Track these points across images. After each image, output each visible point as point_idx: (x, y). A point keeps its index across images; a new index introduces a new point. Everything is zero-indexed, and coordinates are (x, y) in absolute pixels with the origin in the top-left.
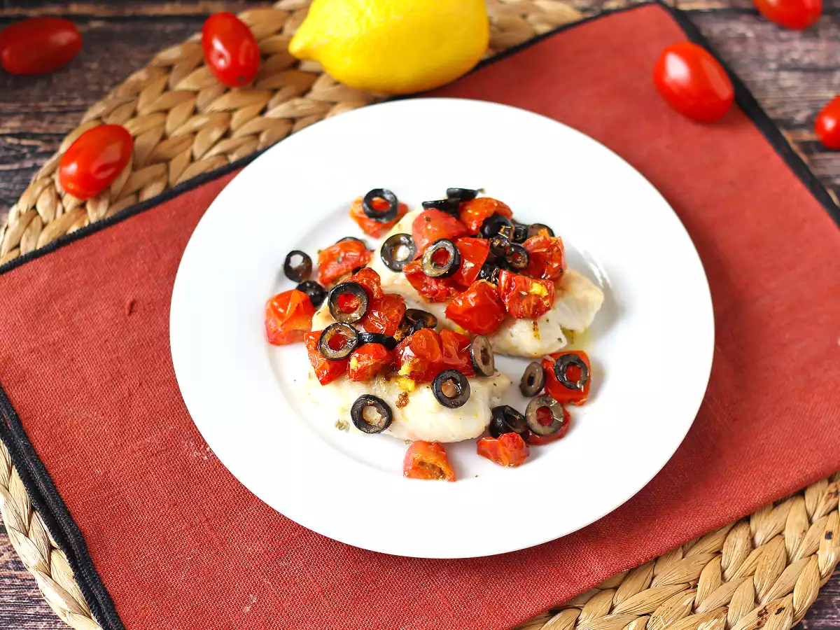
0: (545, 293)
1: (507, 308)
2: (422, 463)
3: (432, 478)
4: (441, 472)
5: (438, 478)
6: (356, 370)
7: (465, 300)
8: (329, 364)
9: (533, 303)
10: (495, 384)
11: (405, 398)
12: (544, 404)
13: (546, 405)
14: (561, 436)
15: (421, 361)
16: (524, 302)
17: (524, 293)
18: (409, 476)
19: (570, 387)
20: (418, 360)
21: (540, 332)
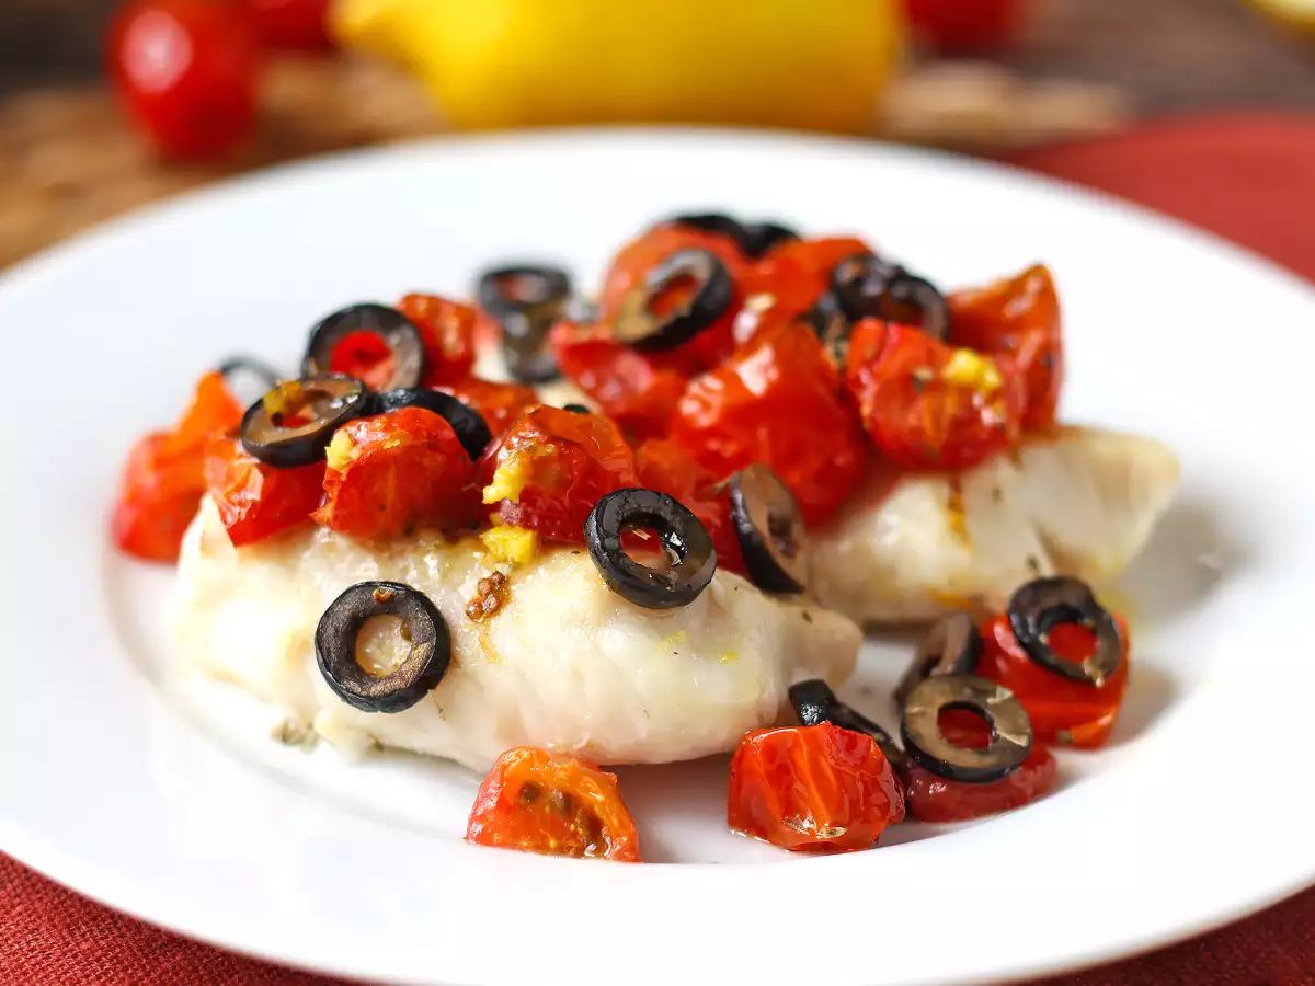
0: (992, 378)
1: (866, 410)
2: (532, 792)
3: (561, 850)
4: (594, 828)
5: (579, 853)
6: (344, 472)
7: (734, 382)
8: (265, 473)
9: (951, 406)
10: (806, 617)
11: (498, 590)
12: (966, 695)
13: (975, 701)
14: (1015, 800)
15: (561, 456)
16: (924, 405)
17: (924, 373)
18: (484, 839)
19: (1056, 671)
20: (550, 449)
21: (971, 524)
